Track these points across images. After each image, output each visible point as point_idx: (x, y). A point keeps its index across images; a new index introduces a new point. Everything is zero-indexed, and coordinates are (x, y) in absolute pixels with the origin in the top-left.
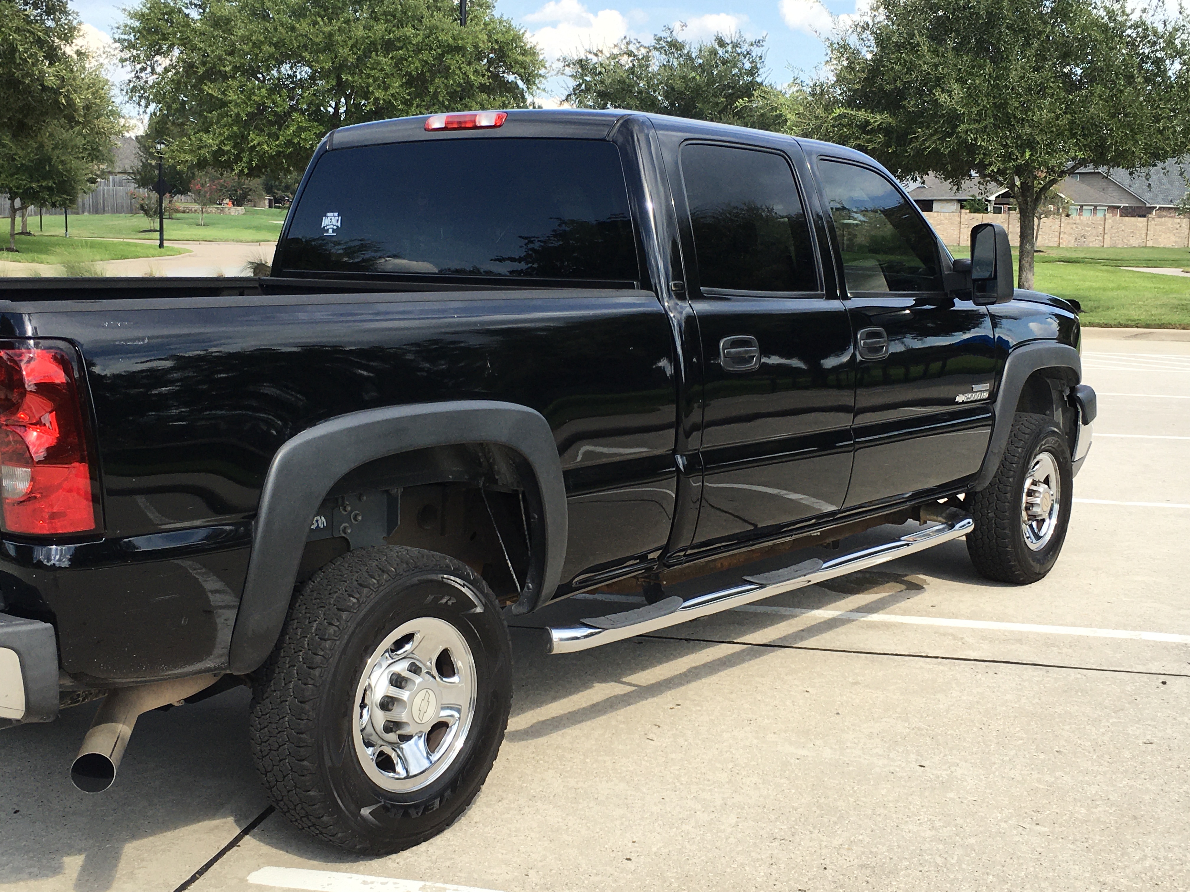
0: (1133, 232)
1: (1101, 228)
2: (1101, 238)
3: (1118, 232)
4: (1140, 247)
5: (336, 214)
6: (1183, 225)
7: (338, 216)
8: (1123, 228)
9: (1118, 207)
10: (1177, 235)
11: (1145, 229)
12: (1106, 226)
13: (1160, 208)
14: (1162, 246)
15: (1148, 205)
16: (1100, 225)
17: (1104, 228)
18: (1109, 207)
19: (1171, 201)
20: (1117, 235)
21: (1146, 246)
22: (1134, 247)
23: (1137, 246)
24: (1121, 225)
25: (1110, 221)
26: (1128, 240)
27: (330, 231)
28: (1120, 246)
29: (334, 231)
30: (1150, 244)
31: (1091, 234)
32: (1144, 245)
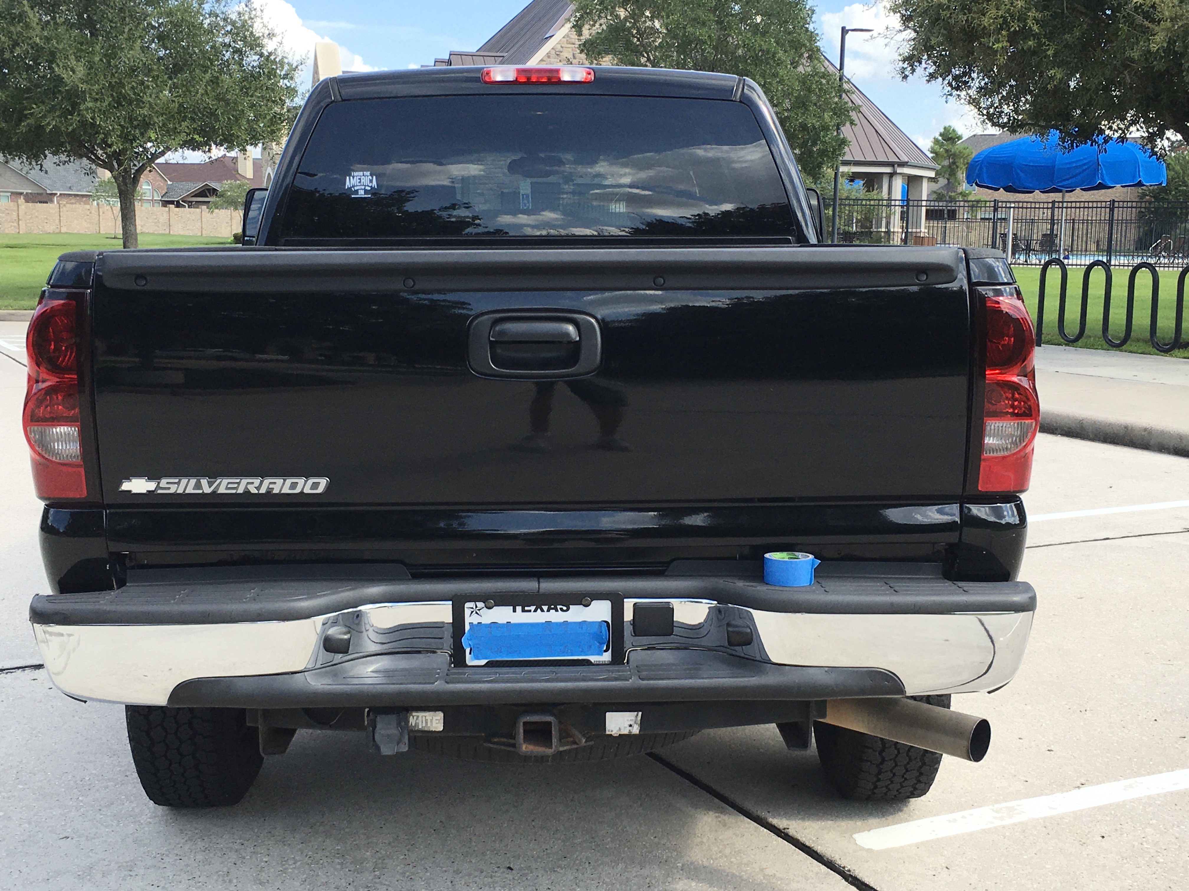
0: (47, 218)
1: (15, 214)
2: (16, 224)
3: (31, 218)
4: (54, 233)
5: (368, 173)
6: (93, 212)
7: (371, 175)
8: (36, 214)
9: (21, 194)
10: (88, 221)
11: (57, 214)
12: (20, 212)
13: (61, 194)
14: (76, 231)
15: (49, 192)
16: (14, 211)
17: (18, 214)
18: (12, 193)
19: (70, 188)
20: (31, 221)
21: (60, 233)
22: (49, 233)
23: (52, 232)
24: (34, 211)
25: (23, 207)
26: (43, 227)
27: (362, 192)
28: (35, 232)
29: (366, 192)
30: (64, 230)
31: (6, 220)
32: (58, 231)
